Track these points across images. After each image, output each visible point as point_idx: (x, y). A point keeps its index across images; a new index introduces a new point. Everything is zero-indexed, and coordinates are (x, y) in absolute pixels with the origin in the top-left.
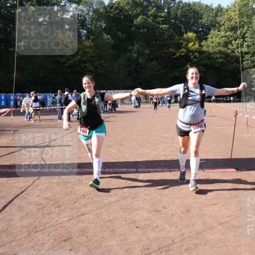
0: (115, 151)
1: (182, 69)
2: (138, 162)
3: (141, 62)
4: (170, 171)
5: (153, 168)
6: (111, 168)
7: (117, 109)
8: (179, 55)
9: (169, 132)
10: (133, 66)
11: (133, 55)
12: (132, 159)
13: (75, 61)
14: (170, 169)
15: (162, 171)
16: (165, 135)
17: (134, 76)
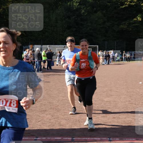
0: (49, 116)
1: (131, 22)
2: (75, 129)
3: (83, 13)
4: (110, 140)
5: (90, 137)
6: (44, 136)
7: (53, 67)
8: (129, 5)
9: (112, 95)
10: (74, 17)
11: (74, 4)
12: (67, 127)
13: (4, 9)
14: (110, 138)
15: (101, 140)
16: (106, 100)
17: (75, 29)
